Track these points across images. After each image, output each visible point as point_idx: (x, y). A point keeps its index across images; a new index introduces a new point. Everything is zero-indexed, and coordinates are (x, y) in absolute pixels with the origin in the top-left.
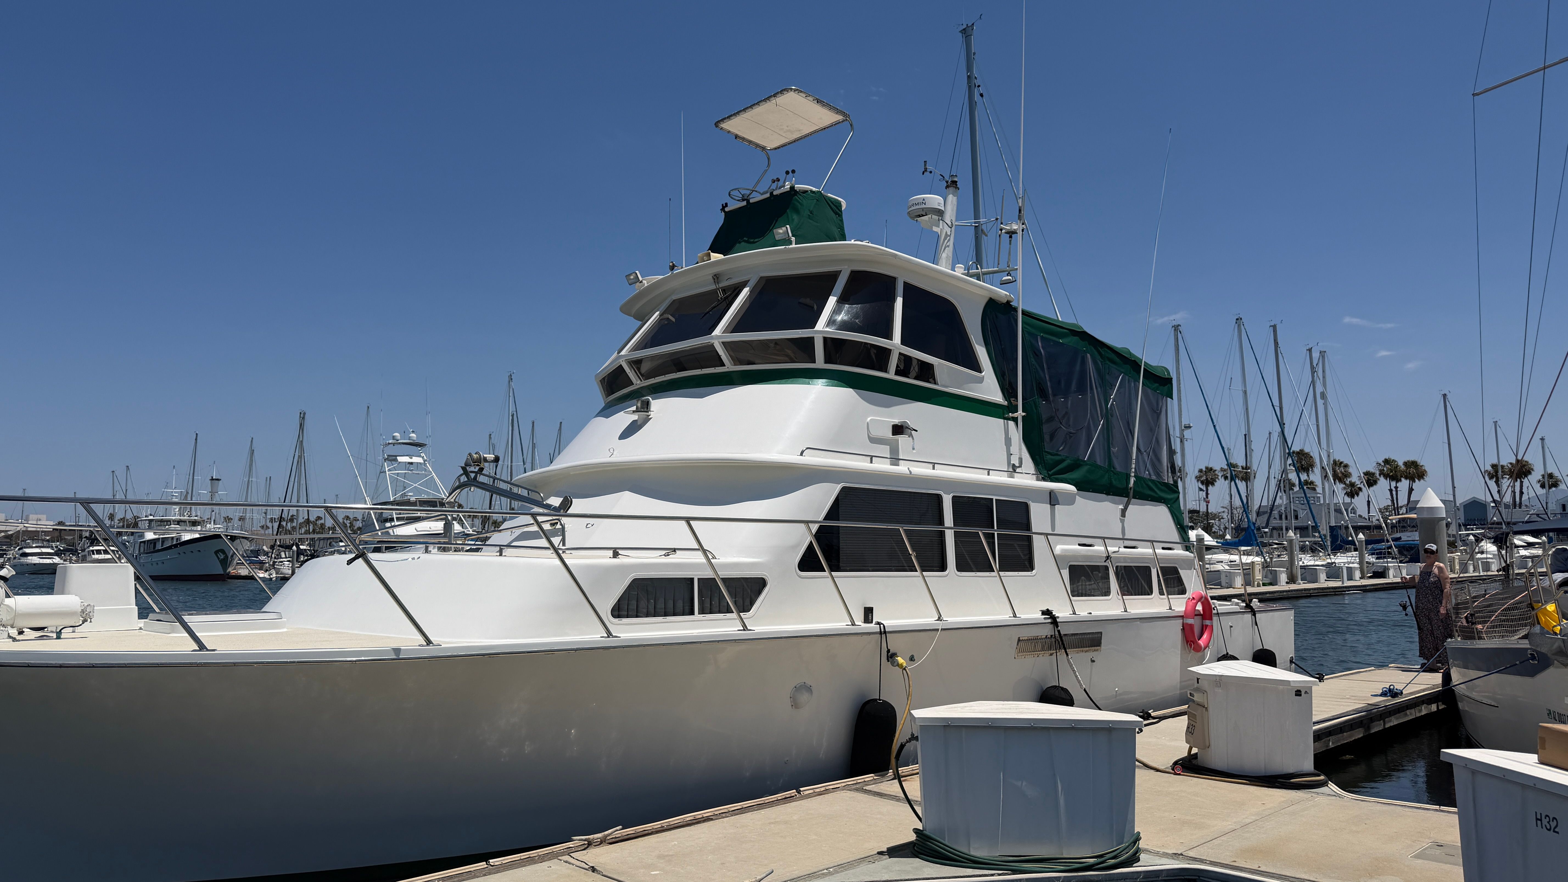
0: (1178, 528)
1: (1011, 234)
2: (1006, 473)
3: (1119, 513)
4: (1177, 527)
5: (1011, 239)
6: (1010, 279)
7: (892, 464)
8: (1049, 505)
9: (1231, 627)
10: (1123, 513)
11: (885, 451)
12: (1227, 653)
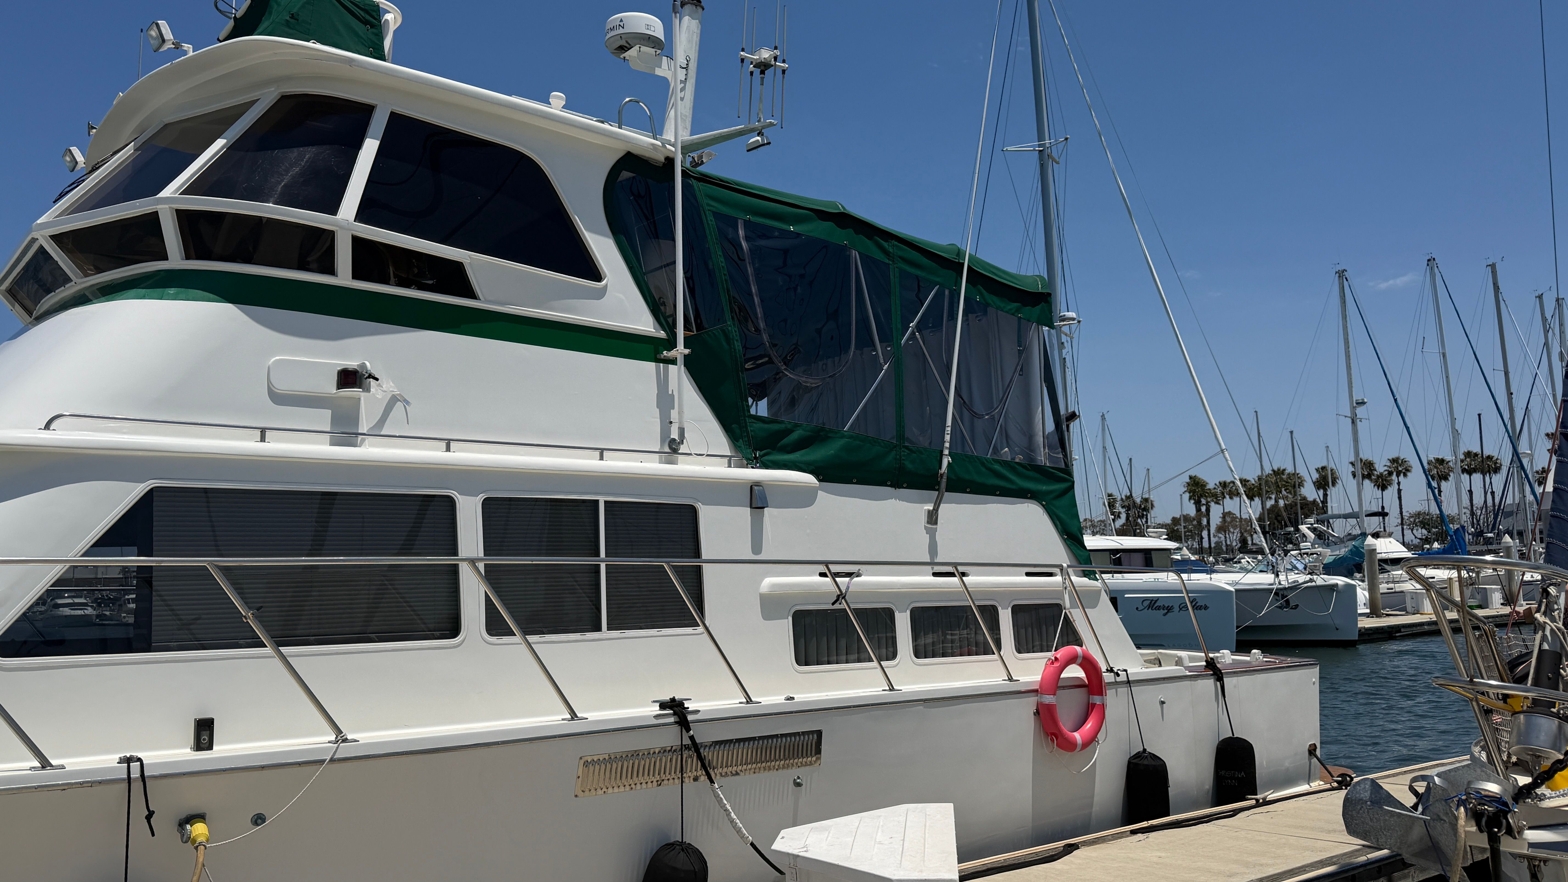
0: (1065, 540)
1: (762, 68)
2: (657, 456)
3: (923, 518)
4: (1063, 538)
5: (762, 75)
6: (758, 140)
7: (333, 443)
8: (749, 509)
9: (1163, 703)
10: (932, 518)
11: (323, 418)
12: (1145, 750)
